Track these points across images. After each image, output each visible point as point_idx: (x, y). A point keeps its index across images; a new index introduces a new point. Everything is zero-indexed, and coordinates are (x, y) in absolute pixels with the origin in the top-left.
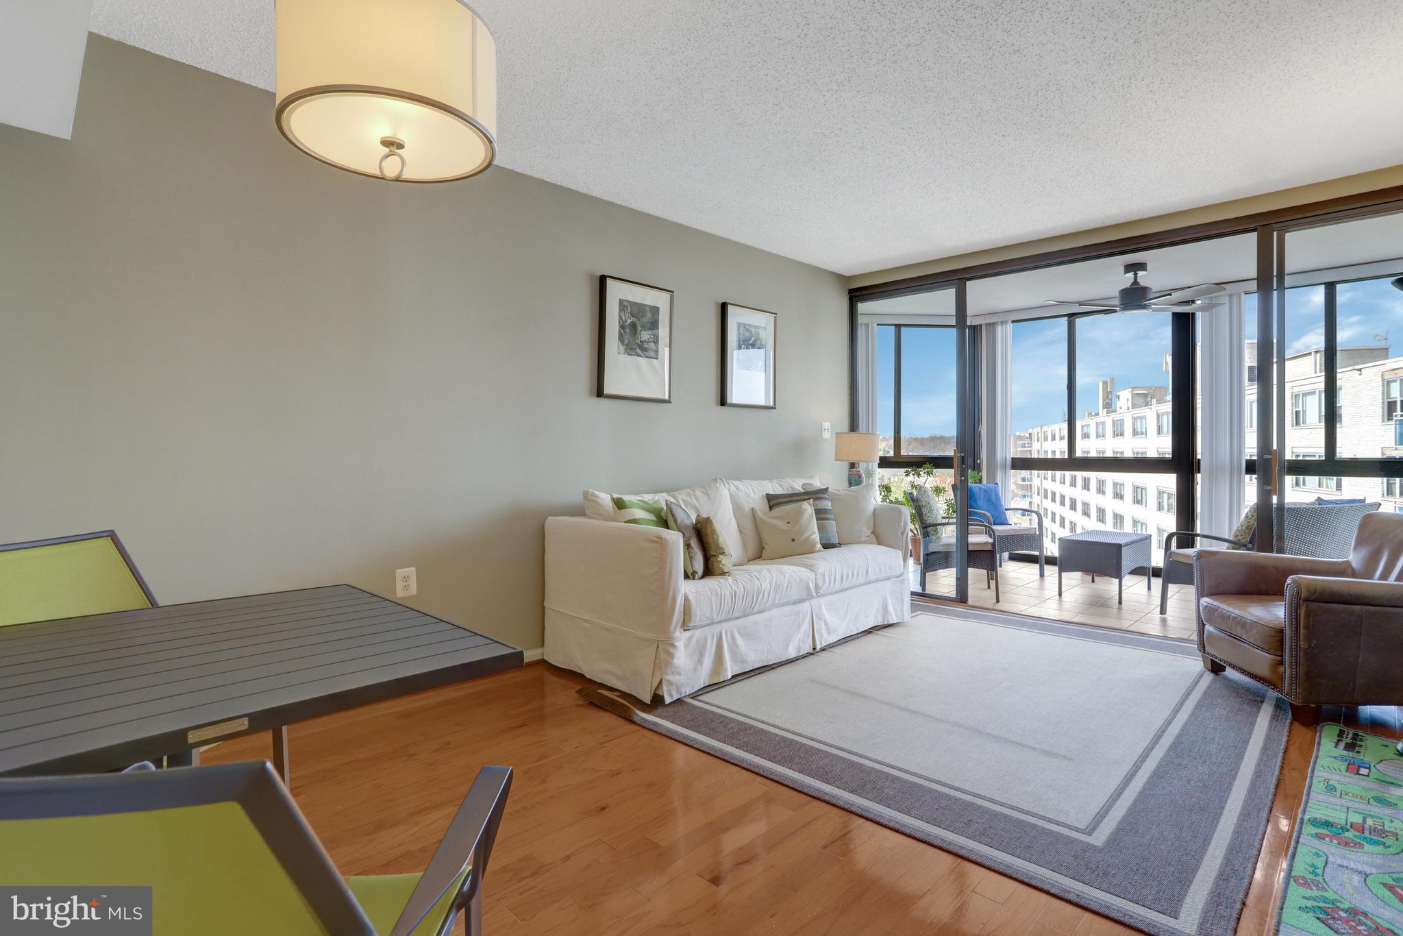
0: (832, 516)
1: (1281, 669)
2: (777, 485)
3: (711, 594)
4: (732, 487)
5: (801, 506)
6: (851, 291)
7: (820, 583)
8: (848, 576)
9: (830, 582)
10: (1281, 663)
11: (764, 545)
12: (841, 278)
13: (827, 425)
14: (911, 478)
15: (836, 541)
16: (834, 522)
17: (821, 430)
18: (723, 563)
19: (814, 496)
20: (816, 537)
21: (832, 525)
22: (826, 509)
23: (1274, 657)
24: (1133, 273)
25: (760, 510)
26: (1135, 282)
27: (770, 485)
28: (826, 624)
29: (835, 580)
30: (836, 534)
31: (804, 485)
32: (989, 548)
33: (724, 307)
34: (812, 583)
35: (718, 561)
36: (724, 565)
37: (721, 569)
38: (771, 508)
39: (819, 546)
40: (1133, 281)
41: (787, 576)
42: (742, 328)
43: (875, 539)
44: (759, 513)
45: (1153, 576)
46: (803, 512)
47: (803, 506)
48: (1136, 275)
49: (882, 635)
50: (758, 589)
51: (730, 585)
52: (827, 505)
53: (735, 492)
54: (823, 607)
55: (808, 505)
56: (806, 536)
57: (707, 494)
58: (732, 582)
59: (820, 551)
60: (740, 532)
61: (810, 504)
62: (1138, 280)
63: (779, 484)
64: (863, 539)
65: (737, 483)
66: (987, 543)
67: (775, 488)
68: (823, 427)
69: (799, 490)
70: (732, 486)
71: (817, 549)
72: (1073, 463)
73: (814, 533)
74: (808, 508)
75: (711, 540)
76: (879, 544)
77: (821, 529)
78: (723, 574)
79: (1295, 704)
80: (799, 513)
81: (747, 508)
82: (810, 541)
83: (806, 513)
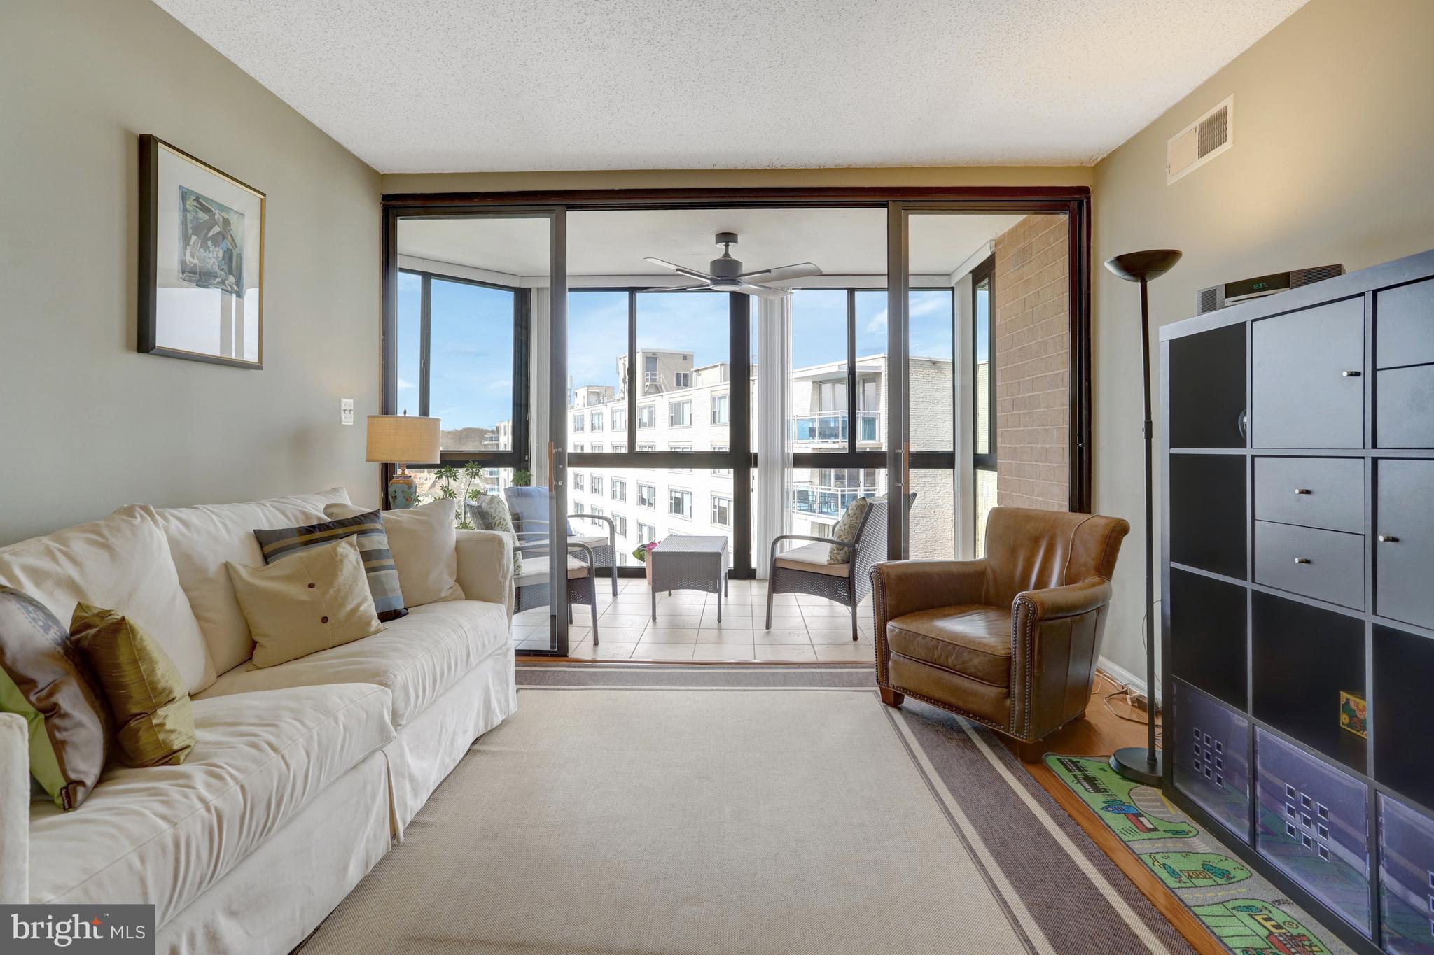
0: (391, 562)
1: (1008, 702)
2: (271, 508)
4: (174, 524)
5: (334, 550)
6: (386, 198)
7: (401, 705)
8: (442, 674)
9: (417, 697)
10: (1008, 695)
11: (256, 639)
12: (373, 176)
13: (347, 403)
14: (444, 481)
15: (400, 606)
16: (395, 572)
17: (338, 412)
18: (169, 726)
19: (355, 528)
20: (369, 608)
21: (392, 578)
22: (380, 551)
23: (1000, 690)
24: (724, 243)
25: (244, 566)
26: (726, 255)
27: (258, 510)
28: (412, 780)
29: (424, 690)
30: (399, 592)
31: (327, 507)
32: (584, 574)
33: (146, 147)
34: (388, 712)
35: (152, 727)
36: (172, 731)
37: (160, 745)
38: (267, 558)
39: (375, 622)
40: (724, 253)
41: (341, 718)
42: (190, 203)
43: (460, 591)
44: (244, 573)
46: (341, 561)
47: (340, 550)
48: (727, 246)
49: (486, 752)
50: (280, 778)
51: (202, 800)
52: (379, 541)
53: (183, 535)
54: (407, 750)
55: (348, 547)
56: (349, 607)
57: (106, 546)
58: (208, 786)
59: (378, 631)
60: (198, 617)
61: (351, 545)
62: (729, 253)
63: (278, 509)
64: (443, 595)
65: (185, 513)
66: (582, 568)
67: (271, 518)
68: (343, 407)
69: (319, 519)
70: (172, 519)
71: (372, 629)
72: (634, 458)
73: (365, 599)
74: (348, 551)
75: (129, 676)
76: (467, 598)
77: (377, 588)
78: (170, 757)
79: (1029, 742)
80: (333, 565)
81: (213, 565)
82: (359, 614)
83: (346, 561)
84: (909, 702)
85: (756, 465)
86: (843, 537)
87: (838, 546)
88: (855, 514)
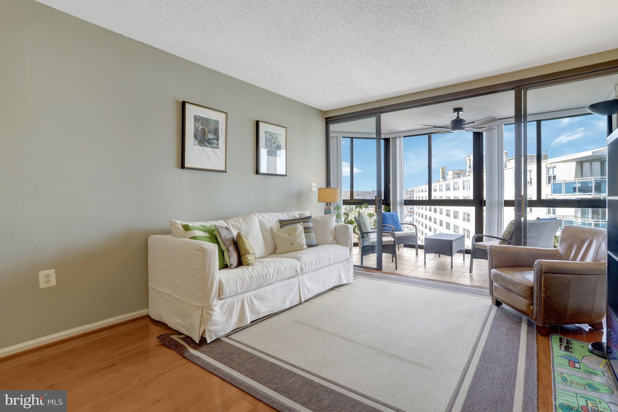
0: (313, 231)
1: (532, 307)
2: (286, 215)
3: (237, 278)
4: (260, 217)
5: (296, 226)
6: (326, 119)
7: (303, 267)
8: (319, 262)
9: (309, 266)
10: (532, 304)
11: (277, 247)
12: (322, 112)
13: (314, 184)
15: (315, 243)
16: (314, 233)
17: (311, 187)
18: (249, 258)
19: (304, 220)
20: (304, 242)
21: (313, 235)
22: (310, 227)
23: (528, 301)
24: (457, 112)
25: (275, 228)
26: (458, 117)
27: (282, 215)
28: (307, 288)
29: (312, 265)
30: (315, 240)
31: (299, 214)
32: (392, 243)
33: (257, 123)
34: (299, 267)
35: (245, 258)
36: (249, 260)
37: (248, 262)
38: (281, 227)
39: (305, 246)
41: (284, 265)
42: (267, 134)
43: (335, 242)
44: (275, 230)
45: (465, 253)
46: (297, 229)
47: (298, 226)
48: (458, 113)
49: (338, 290)
50: (266, 273)
51: (249, 272)
52: (310, 225)
53: (262, 219)
54: (306, 280)
55: (300, 225)
56: (298, 242)
57: (245, 221)
58: (251, 270)
59: (306, 249)
60: (264, 240)
61: (301, 225)
62: (459, 116)
63: (286, 214)
64: (329, 242)
65: (264, 215)
66: (391, 241)
67: (285, 216)
68: (313, 186)
69: (297, 217)
70: (260, 215)
71: (304, 248)
72: (430, 202)
73: (303, 240)
74: (300, 227)
75: (241, 246)
76: (337, 244)
77: (307, 238)
78: (248, 265)
79: (539, 325)
81: (268, 227)
82: (300, 243)
83: (299, 229)
84: (504, 306)
85: (485, 205)
86: (505, 237)
87: (502, 241)
88: (511, 227)
